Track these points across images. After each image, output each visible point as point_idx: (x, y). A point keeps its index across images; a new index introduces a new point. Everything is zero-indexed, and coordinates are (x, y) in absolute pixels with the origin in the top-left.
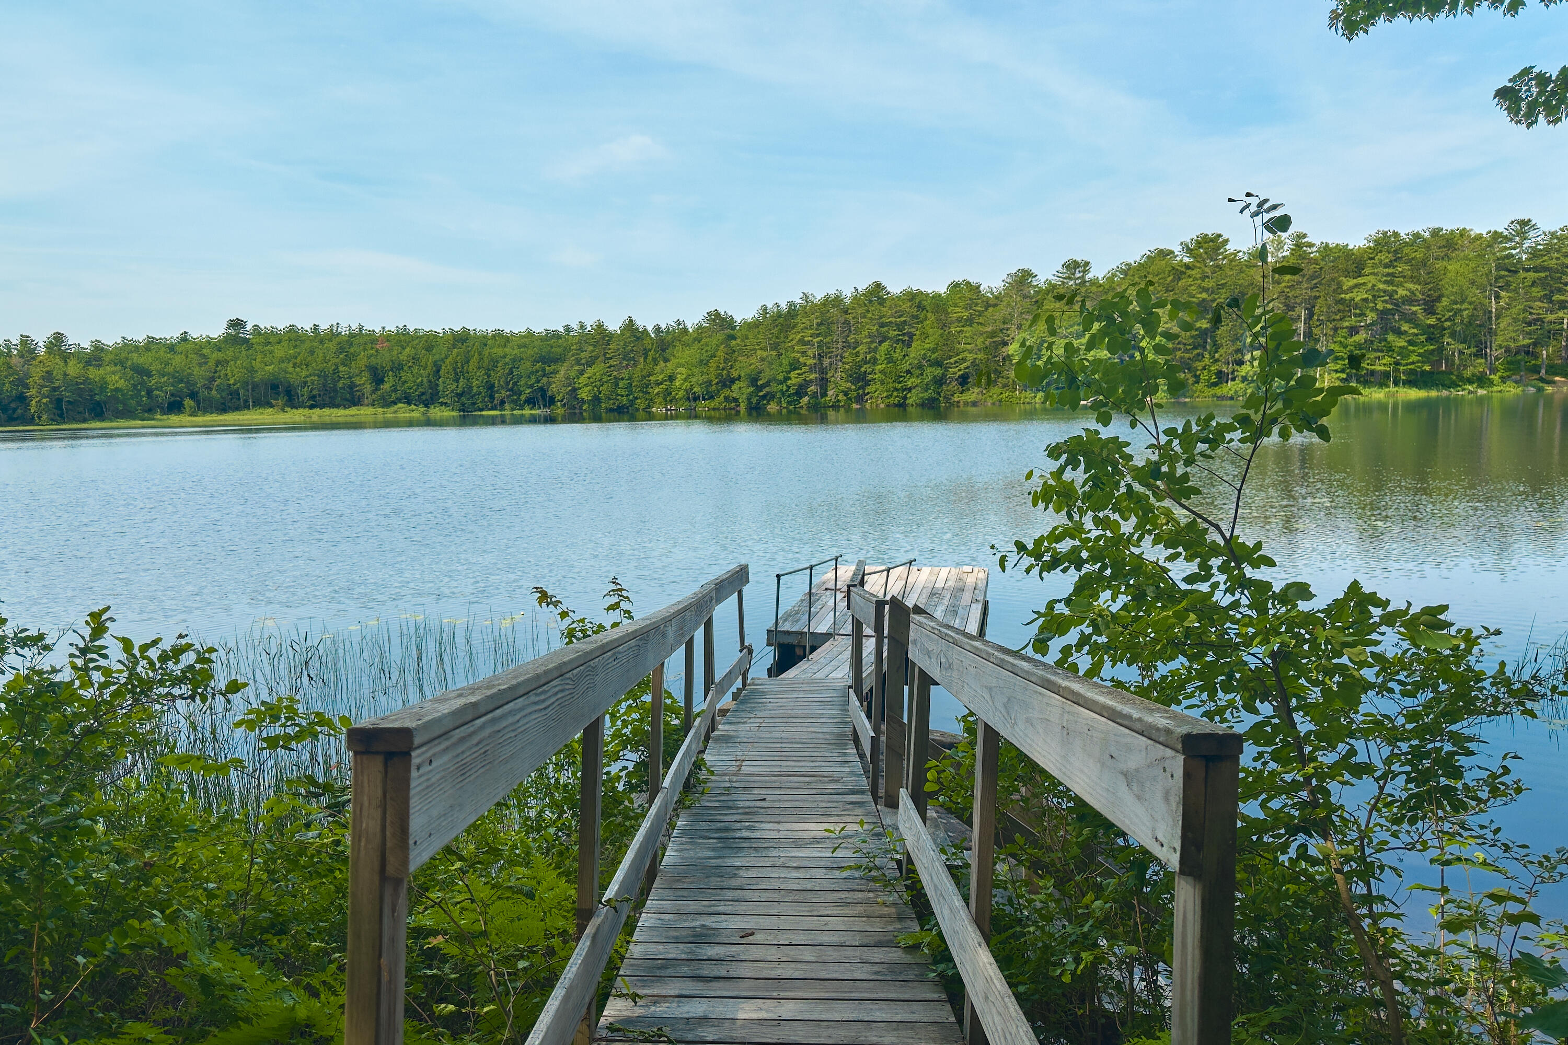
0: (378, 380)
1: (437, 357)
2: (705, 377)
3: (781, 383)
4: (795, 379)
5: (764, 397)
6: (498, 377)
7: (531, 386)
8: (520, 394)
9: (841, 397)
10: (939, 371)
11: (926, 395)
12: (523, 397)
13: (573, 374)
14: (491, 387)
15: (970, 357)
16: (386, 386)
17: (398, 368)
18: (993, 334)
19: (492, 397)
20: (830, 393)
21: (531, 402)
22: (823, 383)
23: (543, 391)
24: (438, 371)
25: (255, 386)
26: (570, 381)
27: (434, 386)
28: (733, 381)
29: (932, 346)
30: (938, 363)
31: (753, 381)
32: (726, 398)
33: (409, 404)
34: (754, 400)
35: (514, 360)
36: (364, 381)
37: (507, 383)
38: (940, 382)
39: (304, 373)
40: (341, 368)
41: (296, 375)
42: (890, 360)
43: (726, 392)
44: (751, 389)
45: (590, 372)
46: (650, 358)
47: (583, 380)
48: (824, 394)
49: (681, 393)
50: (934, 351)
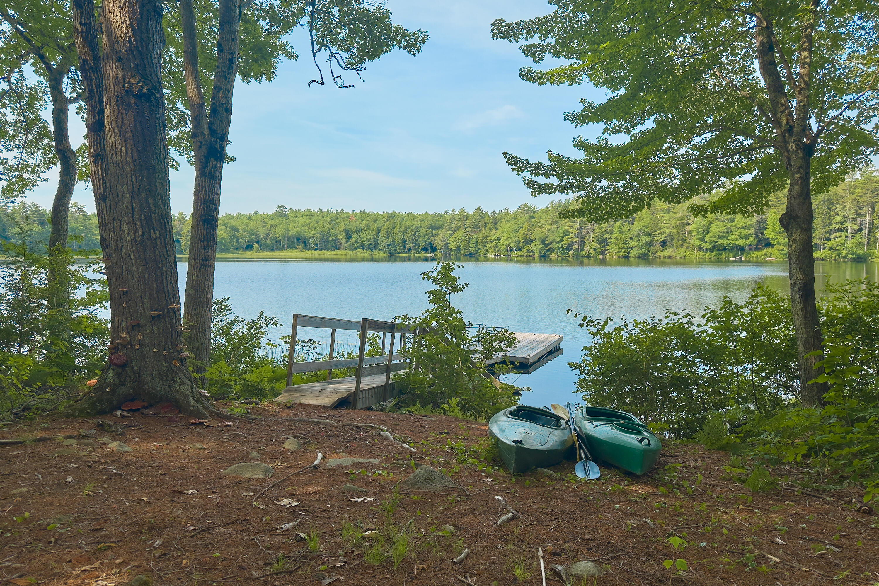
0: (349, 237)
1: (379, 225)
2: (517, 239)
3: (558, 243)
4: (566, 241)
5: (548, 250)
6: (408, 237)
7: (425, 241)
8: (419, 245)
9: (592, 251)
10: (649, 239)
11: (641, 252)
12: (420, 247)
13: (447, 235)
14: (404, 241)
15: (667, 231)
16: (353, 240)
17: (359, 231)
18: (681, 219)
19: (405, 247)
20: (586, 249)
21: (424, 250)
22: (582, 243)
23: (431, 244)
24: (379, 233)
25: (289, 238)
26: (445, 239)
27: (376, 241)
28: (532, 241)
29: (645, 224)
30: (649, 234)
31: (543, 241)
32: (528, 250)
33: (363, 249)
34: (543, 252)
35: (417, 228)
36: (342, 237)
37: (413, 240)
38: (649, 244)
39: (313, 232)
40: (331, 230)
41: (309, 233)
42: (621, 231)
43: (528, 247)
44: (542, 246)
45: (456, 234)
46: (488, 228)
47: (452, 239)
48: (582, 250)
49: (503, 247)
50: (646, 227)
